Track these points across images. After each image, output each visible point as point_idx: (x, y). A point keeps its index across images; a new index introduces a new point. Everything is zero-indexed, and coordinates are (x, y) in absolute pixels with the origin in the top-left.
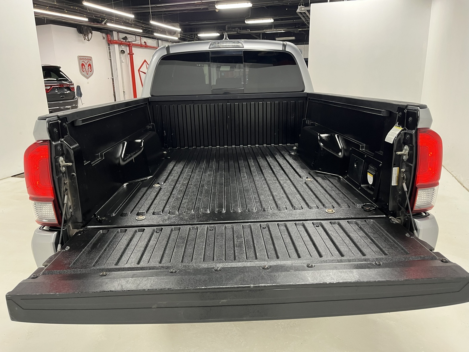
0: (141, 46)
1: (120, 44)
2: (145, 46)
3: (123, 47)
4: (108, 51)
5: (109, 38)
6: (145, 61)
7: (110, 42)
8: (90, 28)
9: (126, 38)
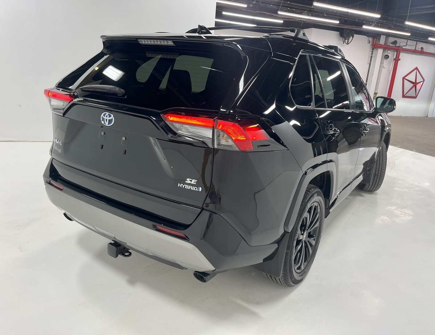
0: (415, 52)
1: (385, 48)
2: (421, 52)
3: (389, 52)
4: (370, 55)
5: (375, 42)
6: (417, 68)
7: (375, 46)
8: (353, 31)
9: (395, 43)
